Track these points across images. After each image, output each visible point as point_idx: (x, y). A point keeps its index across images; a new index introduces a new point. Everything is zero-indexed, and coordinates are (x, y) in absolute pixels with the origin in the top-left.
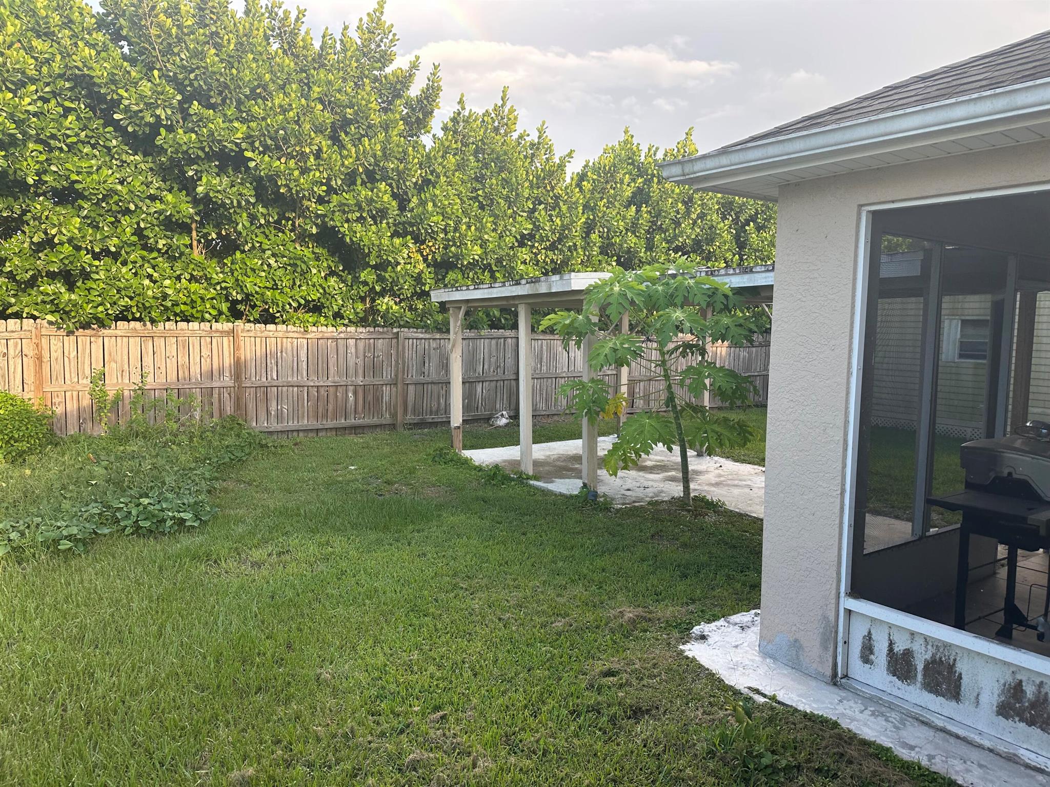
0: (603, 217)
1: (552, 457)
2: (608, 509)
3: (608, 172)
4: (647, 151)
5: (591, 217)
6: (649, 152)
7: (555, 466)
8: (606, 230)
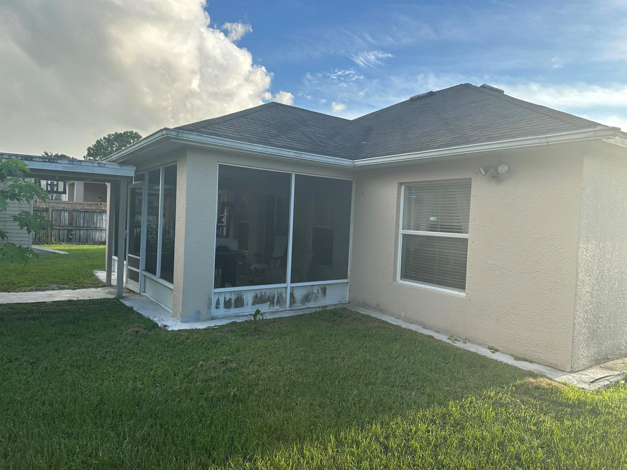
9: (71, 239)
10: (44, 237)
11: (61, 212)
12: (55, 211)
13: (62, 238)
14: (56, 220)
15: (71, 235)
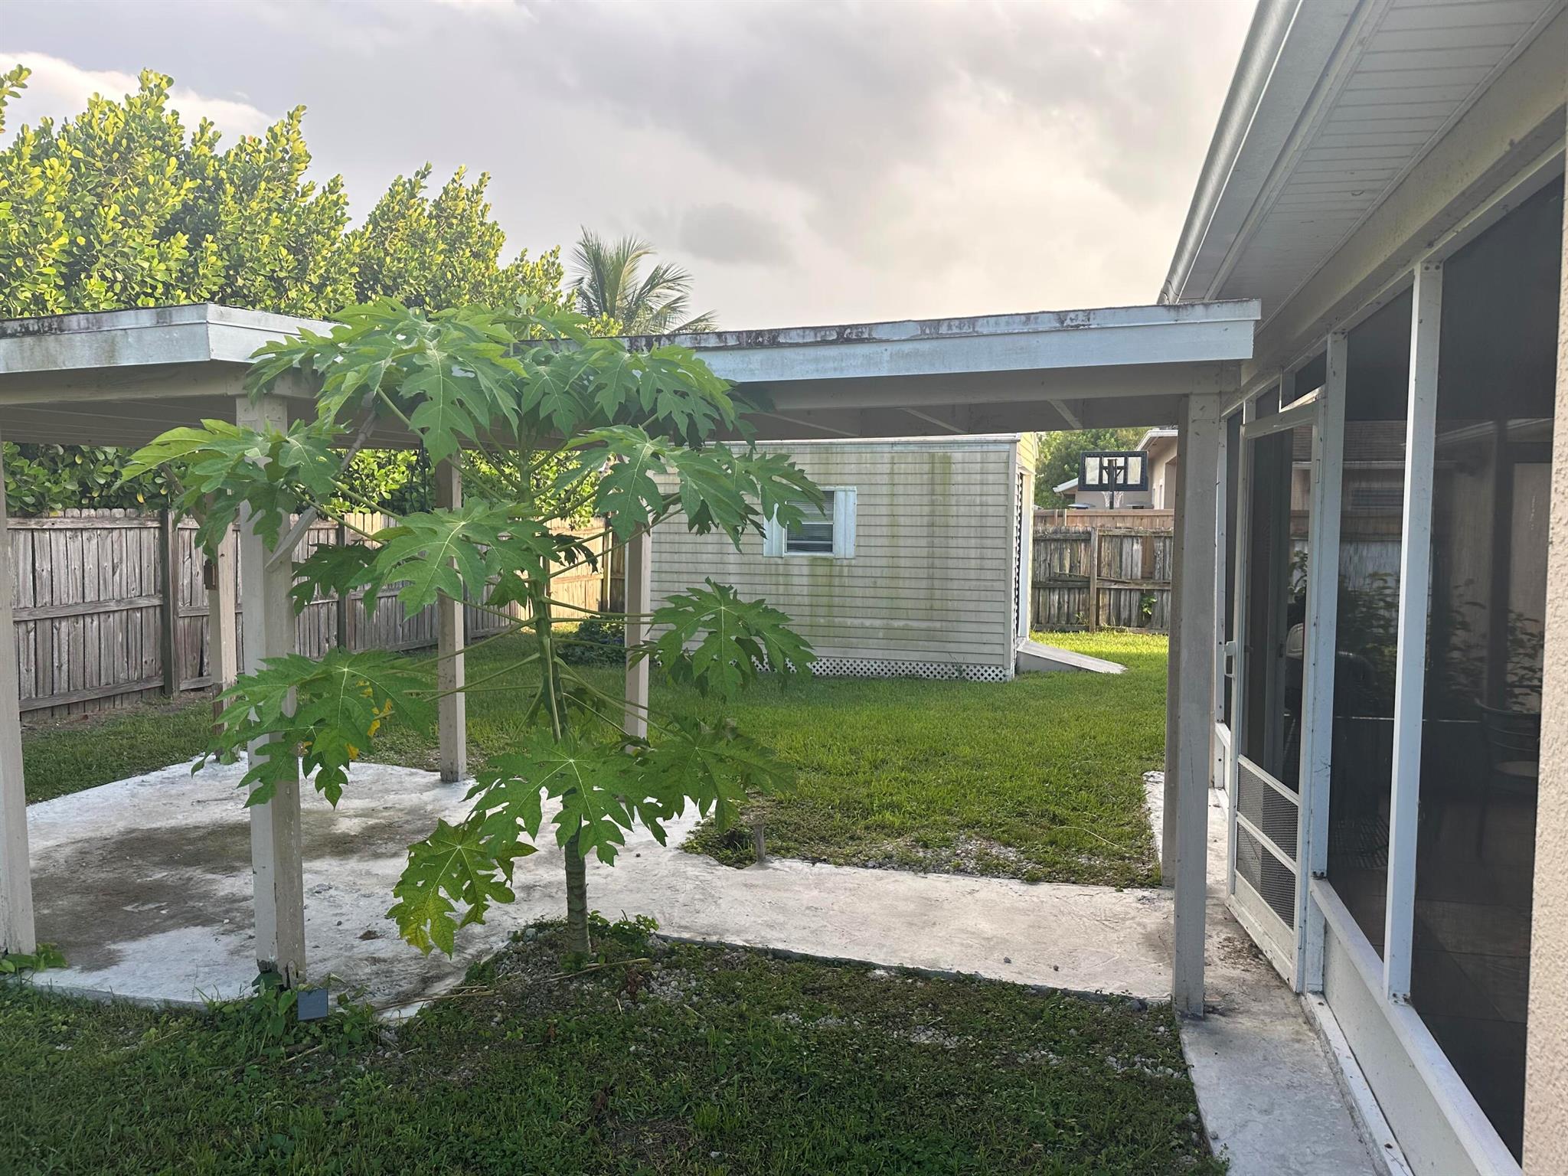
0: (113, 244)
1: (61, 856)
2: (373, 1038)
3: (115, 150)
4: (197, 130)
5: (81, 241)
6: (202, 134)
7: (87, 890)
8: (120, 277)
9: (1149, 617)
10: (1079, 610)
11: (1121, 544)
12: (1108, 539)
13: (1124, 615)
14: (1109, 565)
15: (1150, 605)
